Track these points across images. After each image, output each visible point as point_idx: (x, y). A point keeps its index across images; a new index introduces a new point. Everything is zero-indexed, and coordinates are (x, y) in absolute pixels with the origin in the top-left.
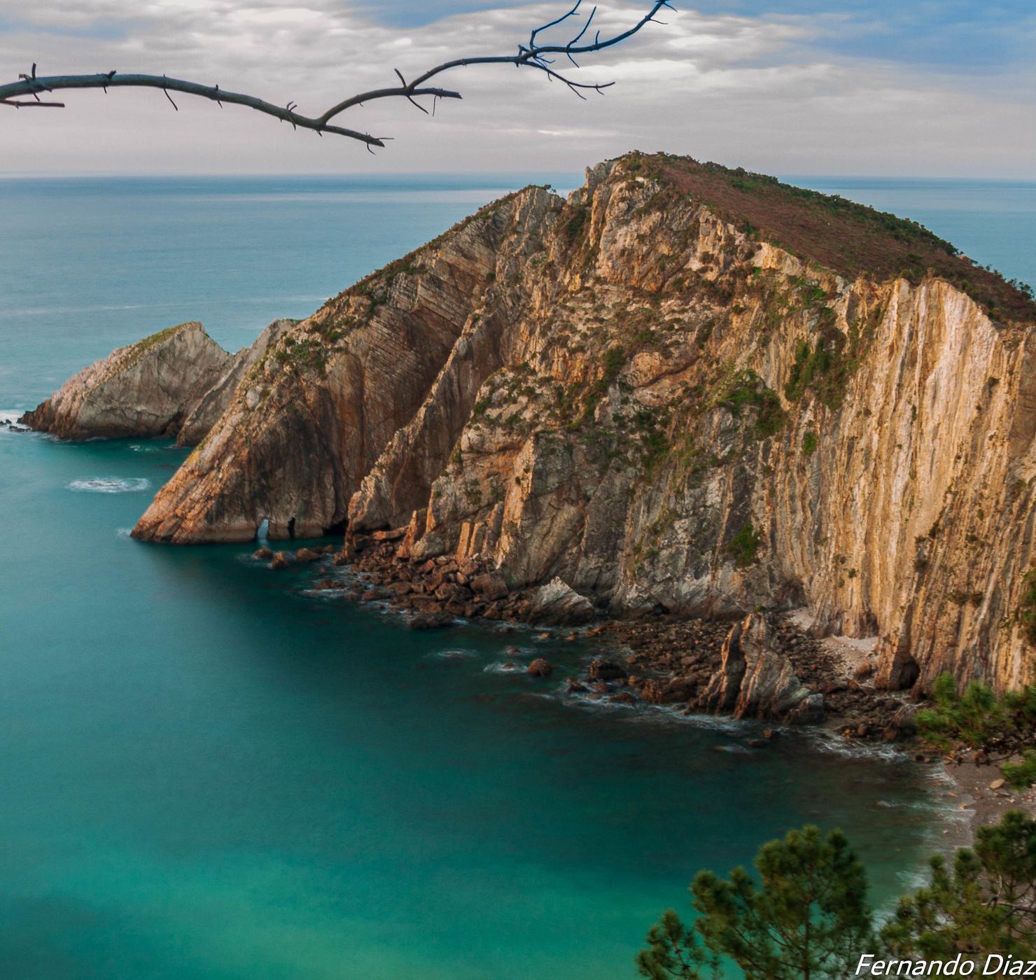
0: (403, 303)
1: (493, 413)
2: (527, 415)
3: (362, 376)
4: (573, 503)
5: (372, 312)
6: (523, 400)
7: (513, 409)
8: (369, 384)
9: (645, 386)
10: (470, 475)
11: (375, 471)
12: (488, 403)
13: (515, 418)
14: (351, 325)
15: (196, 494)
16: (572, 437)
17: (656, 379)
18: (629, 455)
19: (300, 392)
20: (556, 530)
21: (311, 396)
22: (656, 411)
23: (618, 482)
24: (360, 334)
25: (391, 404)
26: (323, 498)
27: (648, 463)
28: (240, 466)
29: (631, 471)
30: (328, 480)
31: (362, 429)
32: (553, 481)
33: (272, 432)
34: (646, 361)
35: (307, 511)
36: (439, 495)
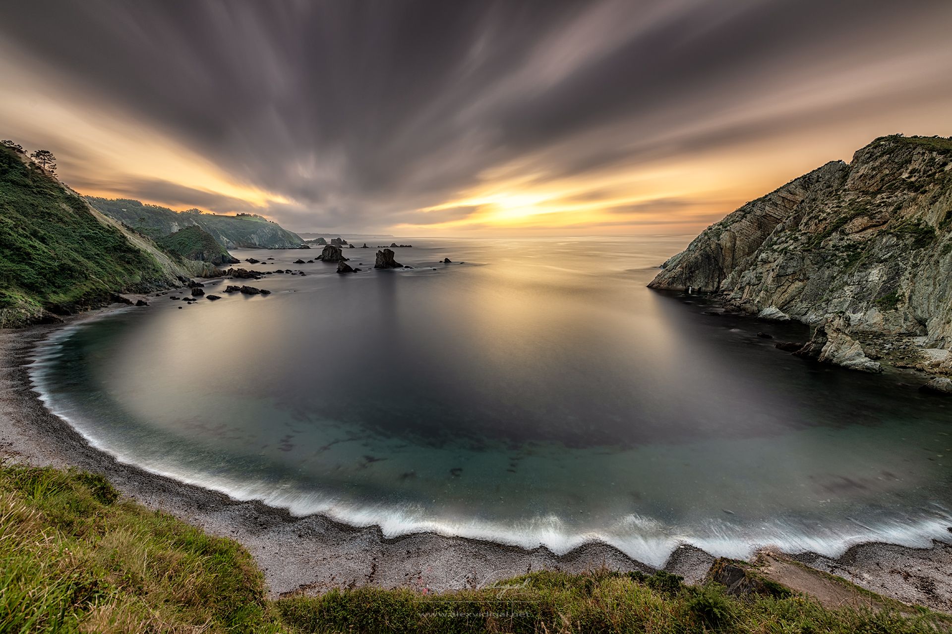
0: (759, 213)
1: (775, 247)
2: (791, 247)
3: (736, 239)
4: (801, 281)
5: (744, 217)
6: (792, 241)
7: (786, 245)
8: (738, 242)
9: (857, 232)
10: (759, 270)
11: (733, 273)
12: (775, 243)
13: (786, 248)
14: (733, 222)
15: (666, 277)
16: (806, 253)
17: (864, 229)
18: (837, 262)
19: (709, 245)
20: (789, 291)
21: (713, 246)
22: (860, 244)
23: (827, 273)
24: (736, 224)
25: (747, 250)
26: (713, 282)
27: (846, 265)
28: (683, 268)
29: (836, 269)
30: (716, 275)
31: (733, 258)
32: (790, 271)
33: (696, 258)
34: (859, 222)
35: (707, 285)
36: (743, 277)
